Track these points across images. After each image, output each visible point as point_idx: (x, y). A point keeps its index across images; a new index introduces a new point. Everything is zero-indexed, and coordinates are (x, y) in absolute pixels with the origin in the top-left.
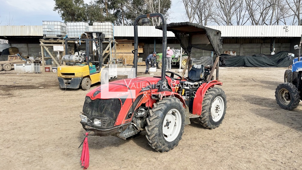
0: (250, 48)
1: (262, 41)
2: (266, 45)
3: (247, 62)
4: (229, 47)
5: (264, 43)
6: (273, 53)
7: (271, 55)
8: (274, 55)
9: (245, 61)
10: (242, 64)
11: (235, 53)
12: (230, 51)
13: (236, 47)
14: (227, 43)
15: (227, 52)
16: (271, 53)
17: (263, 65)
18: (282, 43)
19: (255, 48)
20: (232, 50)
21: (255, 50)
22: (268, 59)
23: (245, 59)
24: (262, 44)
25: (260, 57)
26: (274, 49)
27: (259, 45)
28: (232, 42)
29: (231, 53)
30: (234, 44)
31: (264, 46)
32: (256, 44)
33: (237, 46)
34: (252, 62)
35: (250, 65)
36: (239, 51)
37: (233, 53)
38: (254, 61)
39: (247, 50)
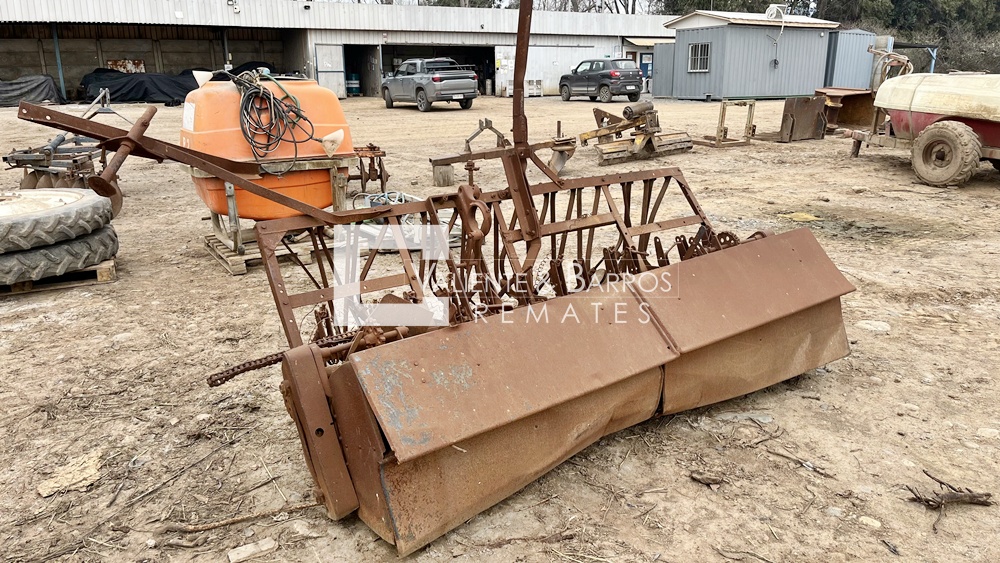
0: (180, 52)
3: (152, 89)
4: (122, 49)
5: (217, 38)
6: (228, 67)
12: (125, 60)
13: (142, 49)
14: (113, 38)
15: (115, 63)
18: (261, 42)
19: (195, 52)
20: (132, 56)
21: (197, 58)
24: (211, 40)
26: (229, 56)
27: (205, 46)
28: (127, 37)
29: (131, 67)
30: (135, 41)
31: (217, 48)
32: (196, 43)
33: (145, 46)
36: (151, 61)
37: (137, 65)
39: (175, 57)
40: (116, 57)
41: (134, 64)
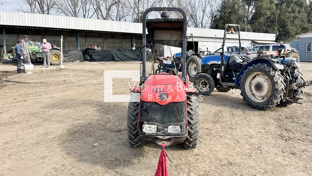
0: (112, 43)
1: (122, 37)
2: (126, 40)
3: (115, 56)
4: (93, 41)
5: (124, 38)
6: (134, 48)
7: (132, 50)
8: (135, 50)
9: (114, 55)
10: (111, 59)
11: (100, 47)
12: (94, 45)
14: (91, 37)
15: (91, 46)
16: (132, 48)
17: (129, 59)
18: (138, 40)
19: (117, 43)
21: (117, 45)
22: (132, 53)
23: (113, 54)
24: (122, 39)
25: (124, 52)
26: (135, 45)
27: (120, 41)
28: (95, 36)
29: (96, 48)
30: (98, 38)
31: (124, 42)
32: (118, 39)
33: (101, 40)
34: (119, 56)
35: (119, 59)
36: (103, 46)
37: (98, 47)
38: (121, 56)
39: (110, 44)
40: (91, 44)
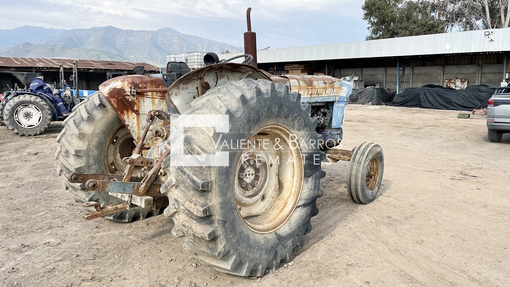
0: (495, 73)
4: (457, 72)
6: (504, 84)
12: (457, 79)
13: (469, 72)
14: (454, 64)
15: (450, 80)
20: (462, 76)
28: (462, 63)
30: (466, 66)
33: (471, 70)
36: (473, 79)
37: (462, 82)
39: (491, 77)
40: (452, 77)
41: (461, 82)
